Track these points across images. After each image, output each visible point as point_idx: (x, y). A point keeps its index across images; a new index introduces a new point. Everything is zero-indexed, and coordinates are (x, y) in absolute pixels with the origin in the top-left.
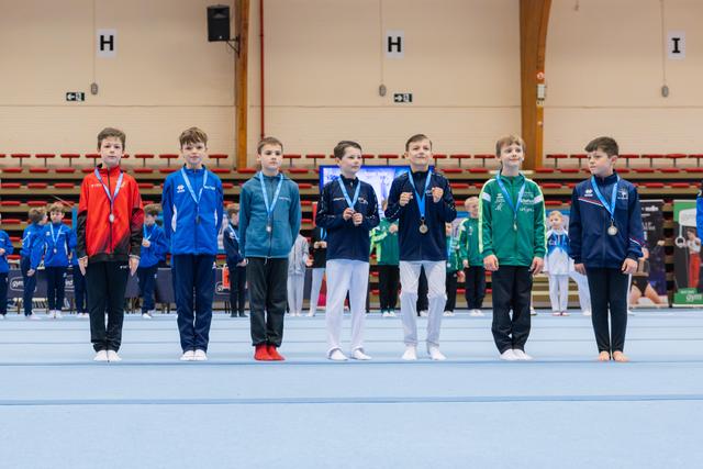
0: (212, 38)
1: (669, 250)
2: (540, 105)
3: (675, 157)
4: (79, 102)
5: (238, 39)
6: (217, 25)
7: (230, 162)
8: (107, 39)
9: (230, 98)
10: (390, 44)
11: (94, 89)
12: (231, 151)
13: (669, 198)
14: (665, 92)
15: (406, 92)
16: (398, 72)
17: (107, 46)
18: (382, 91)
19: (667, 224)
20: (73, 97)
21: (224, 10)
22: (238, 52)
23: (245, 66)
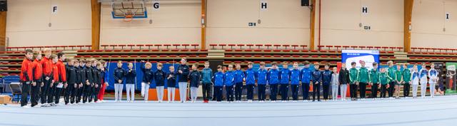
0: (303, 5)
1: (445, 78)
2: (410, 32)
3: (447, 50)
4: (254, 26)
5: (312, 6)
7: (308, 48)
8: (264, 4)
9: (309, 26)
10: (363, 10)
11: (259, 22)
12: (308, 44)
13: (445, 62)
14: (444, 30)
15: (368, 25)
16: (366, 19)
17: (264, 7)
18: (360, 25)
19: (444, 70)
20: (251, 24)
22: (312, 10)
23: (314, 15)
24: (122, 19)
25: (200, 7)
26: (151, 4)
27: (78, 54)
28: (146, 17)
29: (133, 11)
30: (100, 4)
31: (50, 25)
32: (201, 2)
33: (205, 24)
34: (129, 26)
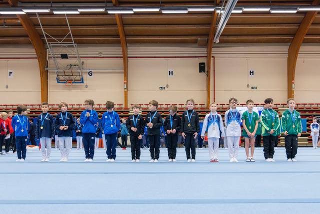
0: (200, 71)
2: (293, 89)
4: (163, 90)
5: (207, 72)
6: (202, 68)
7: (205, 106)
8: (171, 72)
9: (205, 88)
10: (251, 73)
11: (167, 86)
12: (205, 103)
15: (255, 86)
16: (253, 81)
17: (171, 74)
18: (248, 86)
20: (161, 88)
21: (204, 64)
22: (208, 75)
23: (209, 79)
24: (65, 84)
25: (123, 75)
26: (86, 73)
27: (31, 112)
28: (83, 82)
29: (73, 78)
30: (47, 71)
31: (7, 87)
32: (123, 71)
33: (127, 88)
34: (69, 90)
